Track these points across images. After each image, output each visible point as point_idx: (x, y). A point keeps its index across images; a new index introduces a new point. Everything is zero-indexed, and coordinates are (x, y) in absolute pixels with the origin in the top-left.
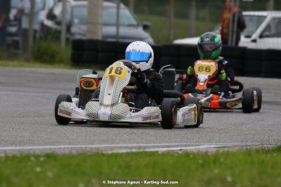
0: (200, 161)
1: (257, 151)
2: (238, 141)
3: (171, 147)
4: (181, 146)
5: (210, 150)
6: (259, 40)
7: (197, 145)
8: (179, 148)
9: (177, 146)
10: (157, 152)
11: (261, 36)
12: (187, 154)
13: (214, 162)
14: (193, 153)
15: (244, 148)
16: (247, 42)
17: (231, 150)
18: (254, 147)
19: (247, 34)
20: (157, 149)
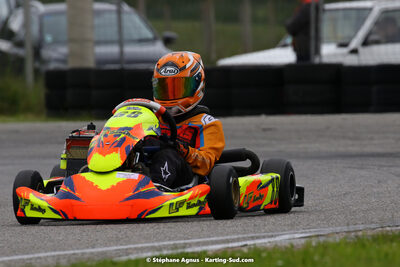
0: (280, 263)
1: (376, 239)
2: (340, 225)
3: (228, 241)
4: (244, 239)
5: (295, 243)
6: (362, 50)
7: (272, 236)
8: (241, 244)
9: (238, 240)
10: (205, 252)
11: (366, 43)
12: (256, 252)
13: (304, 262)
14: (265, 249)
15: (353, 235)
16: (343, 55)
17: (331, 240)
18: (370, 233)
19: (341, 41)
20: (204, 248)
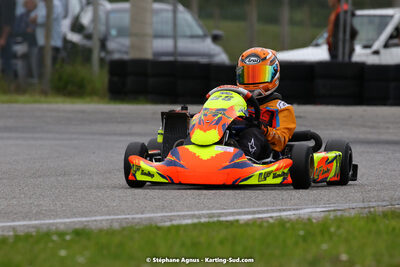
0: (302, 233)
1: (385, 215)
2: (356, 202)
3: (259, 212)
4: (273, 211)
5: (314, 215)
6: (383, 51)
7: (297, 209)
8: (269, 215)
9: (267, 211)
10: (237, 221)
12: (282, 223)
13: (322, 233)
14: (290, 220)
15: (366, 210)
16: (367, 55)
17: (346, 214)
18: (381, 209)
19: (365, 43)
20: (237, 217)
